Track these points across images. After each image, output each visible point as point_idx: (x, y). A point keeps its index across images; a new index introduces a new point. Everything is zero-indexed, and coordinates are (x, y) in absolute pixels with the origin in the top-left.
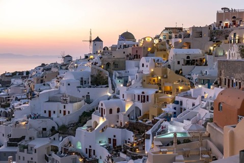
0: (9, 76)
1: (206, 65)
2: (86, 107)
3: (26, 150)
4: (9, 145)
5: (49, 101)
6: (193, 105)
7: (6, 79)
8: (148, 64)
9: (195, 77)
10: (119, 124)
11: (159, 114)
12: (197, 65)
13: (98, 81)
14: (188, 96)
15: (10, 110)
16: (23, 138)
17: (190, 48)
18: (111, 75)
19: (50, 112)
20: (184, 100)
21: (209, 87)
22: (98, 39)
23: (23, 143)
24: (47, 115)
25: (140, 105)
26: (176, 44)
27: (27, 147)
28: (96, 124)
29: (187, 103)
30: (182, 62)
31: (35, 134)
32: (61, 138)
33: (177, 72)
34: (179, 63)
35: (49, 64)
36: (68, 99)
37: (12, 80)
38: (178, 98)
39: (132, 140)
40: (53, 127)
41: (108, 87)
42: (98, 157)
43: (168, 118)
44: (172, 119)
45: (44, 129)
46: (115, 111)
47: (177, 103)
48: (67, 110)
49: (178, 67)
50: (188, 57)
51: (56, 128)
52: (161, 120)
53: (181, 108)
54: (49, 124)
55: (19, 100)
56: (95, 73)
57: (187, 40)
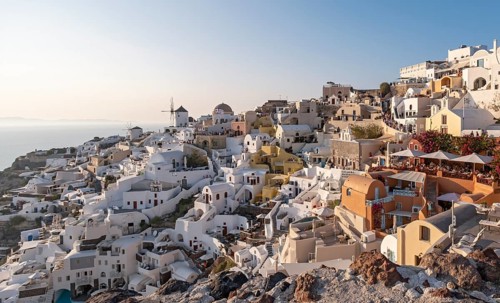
0: (44, 155)
1: (316, 142)
2: (184, 194)
3: (109, 252)
4: (82, 249)
5: (132, 190)
6: (310, 185)
7: (38, 160)
8: (255, 142)
9: (307, 155)
10: (228, 210)
11: (274, 196)
12: (306, 142)
13: (194, 162)
14: (302, 175)
15: (62, 204)
16: (103, 238)
17: (297, 123)
18: (210, 155)
19: (135, 203)
20: (299, 180)
21: (323, 167)
22: (182, 109)
23: (104, 244)
24: (131, 206)
25: (251, 187)
26: (283, 119)
27: (110, 249)
28: (201, 213)
29: (303, 183)
30: (292, 139)
31: (119, 232)
32: (155, 233)
33: (287, 150)
34: (288, 140)
35: (106, 137)
36: (161, 186)
37: (49, 161)
38: (292, 179)
39: (247, 226)
40: (143, 221)
41: (207, 168)
42: (206, 249)
43: (284, 200)
44: (290, 201)
45: (131, 224)
46: (222, 196)
47: (292, 183)
48: (159, 199)
49: (288, 145)
50: (297, 134)
51: (147, 221)
52: (278, 202)
53: (297, 189)
54: (136, 218)
55: (75, 189)
56: (190, 153)
57: (294, 115)
